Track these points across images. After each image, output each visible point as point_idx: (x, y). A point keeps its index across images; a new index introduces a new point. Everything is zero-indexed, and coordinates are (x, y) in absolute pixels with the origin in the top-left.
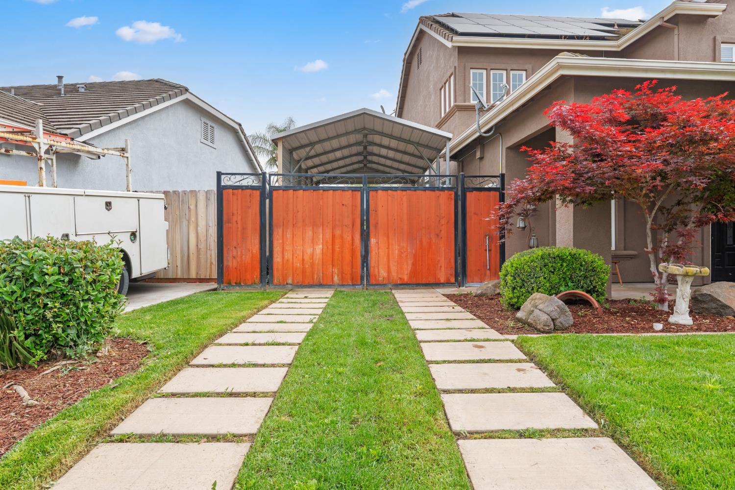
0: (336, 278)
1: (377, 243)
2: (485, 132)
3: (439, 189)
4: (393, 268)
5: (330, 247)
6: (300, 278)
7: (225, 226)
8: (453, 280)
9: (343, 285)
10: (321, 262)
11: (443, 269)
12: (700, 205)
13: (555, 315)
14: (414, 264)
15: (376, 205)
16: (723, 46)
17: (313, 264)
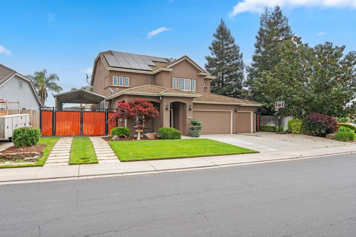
0: (74, 134)
1: (85, 125)
2: (113, 99)
3: (101, 112)
4: (89, 131)
5: (72, 126)
6: (64, 134)
7: (42, 121)
8: (105, 134)
9: (75, 136)
10: (69, 130)
11: (102, 131)
12: (145, 120)
13: (116, 138)
14: (94, 131)
15: (85, 116)
16: (173, 78)
17: (67, 131)
